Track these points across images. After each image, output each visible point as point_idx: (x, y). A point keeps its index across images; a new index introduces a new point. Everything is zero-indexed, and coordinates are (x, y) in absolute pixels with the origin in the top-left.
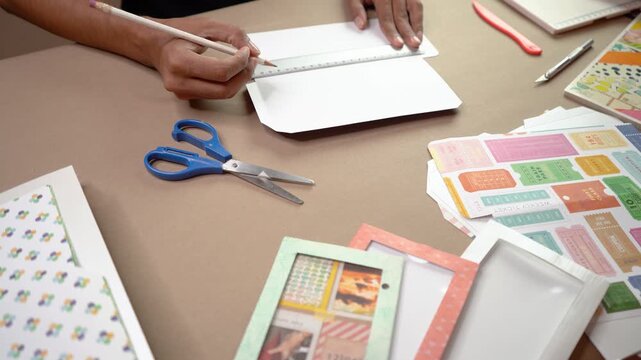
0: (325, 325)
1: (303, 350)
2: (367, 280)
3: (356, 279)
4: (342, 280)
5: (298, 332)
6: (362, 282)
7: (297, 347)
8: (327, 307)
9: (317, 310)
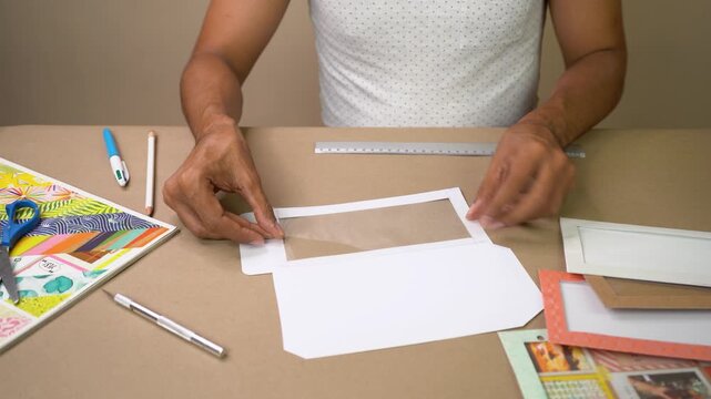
0: (612, 371)
1: (648, 379)
2: (542, 353)
3: (546, 361)
4: (555, 370)
5: (635, 388)
6: (546, 356)
7: (649, 383)
8: (594, 374)
9: (602, 380)
